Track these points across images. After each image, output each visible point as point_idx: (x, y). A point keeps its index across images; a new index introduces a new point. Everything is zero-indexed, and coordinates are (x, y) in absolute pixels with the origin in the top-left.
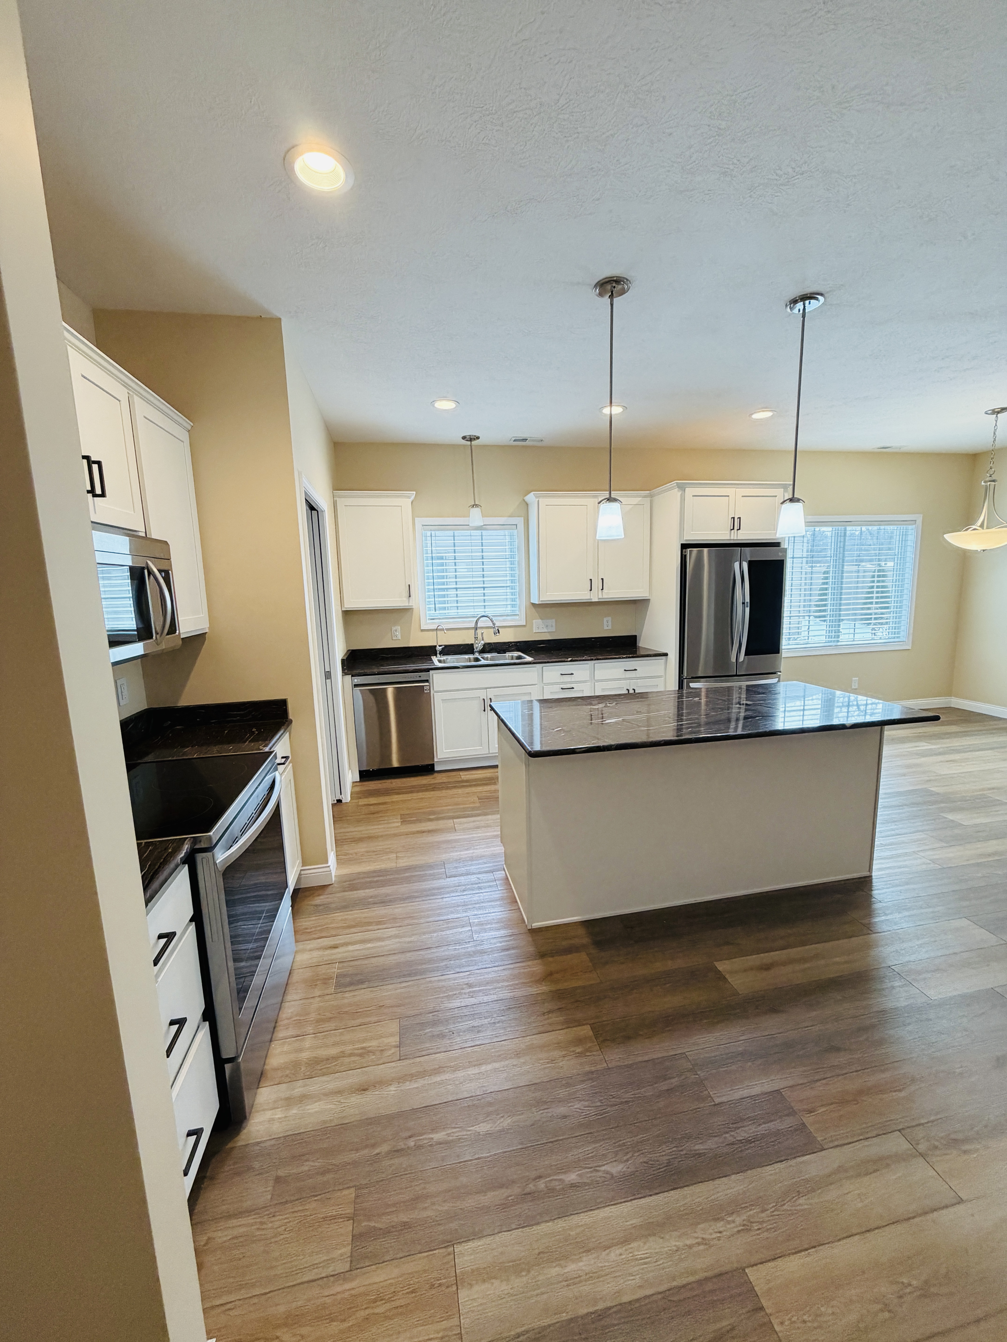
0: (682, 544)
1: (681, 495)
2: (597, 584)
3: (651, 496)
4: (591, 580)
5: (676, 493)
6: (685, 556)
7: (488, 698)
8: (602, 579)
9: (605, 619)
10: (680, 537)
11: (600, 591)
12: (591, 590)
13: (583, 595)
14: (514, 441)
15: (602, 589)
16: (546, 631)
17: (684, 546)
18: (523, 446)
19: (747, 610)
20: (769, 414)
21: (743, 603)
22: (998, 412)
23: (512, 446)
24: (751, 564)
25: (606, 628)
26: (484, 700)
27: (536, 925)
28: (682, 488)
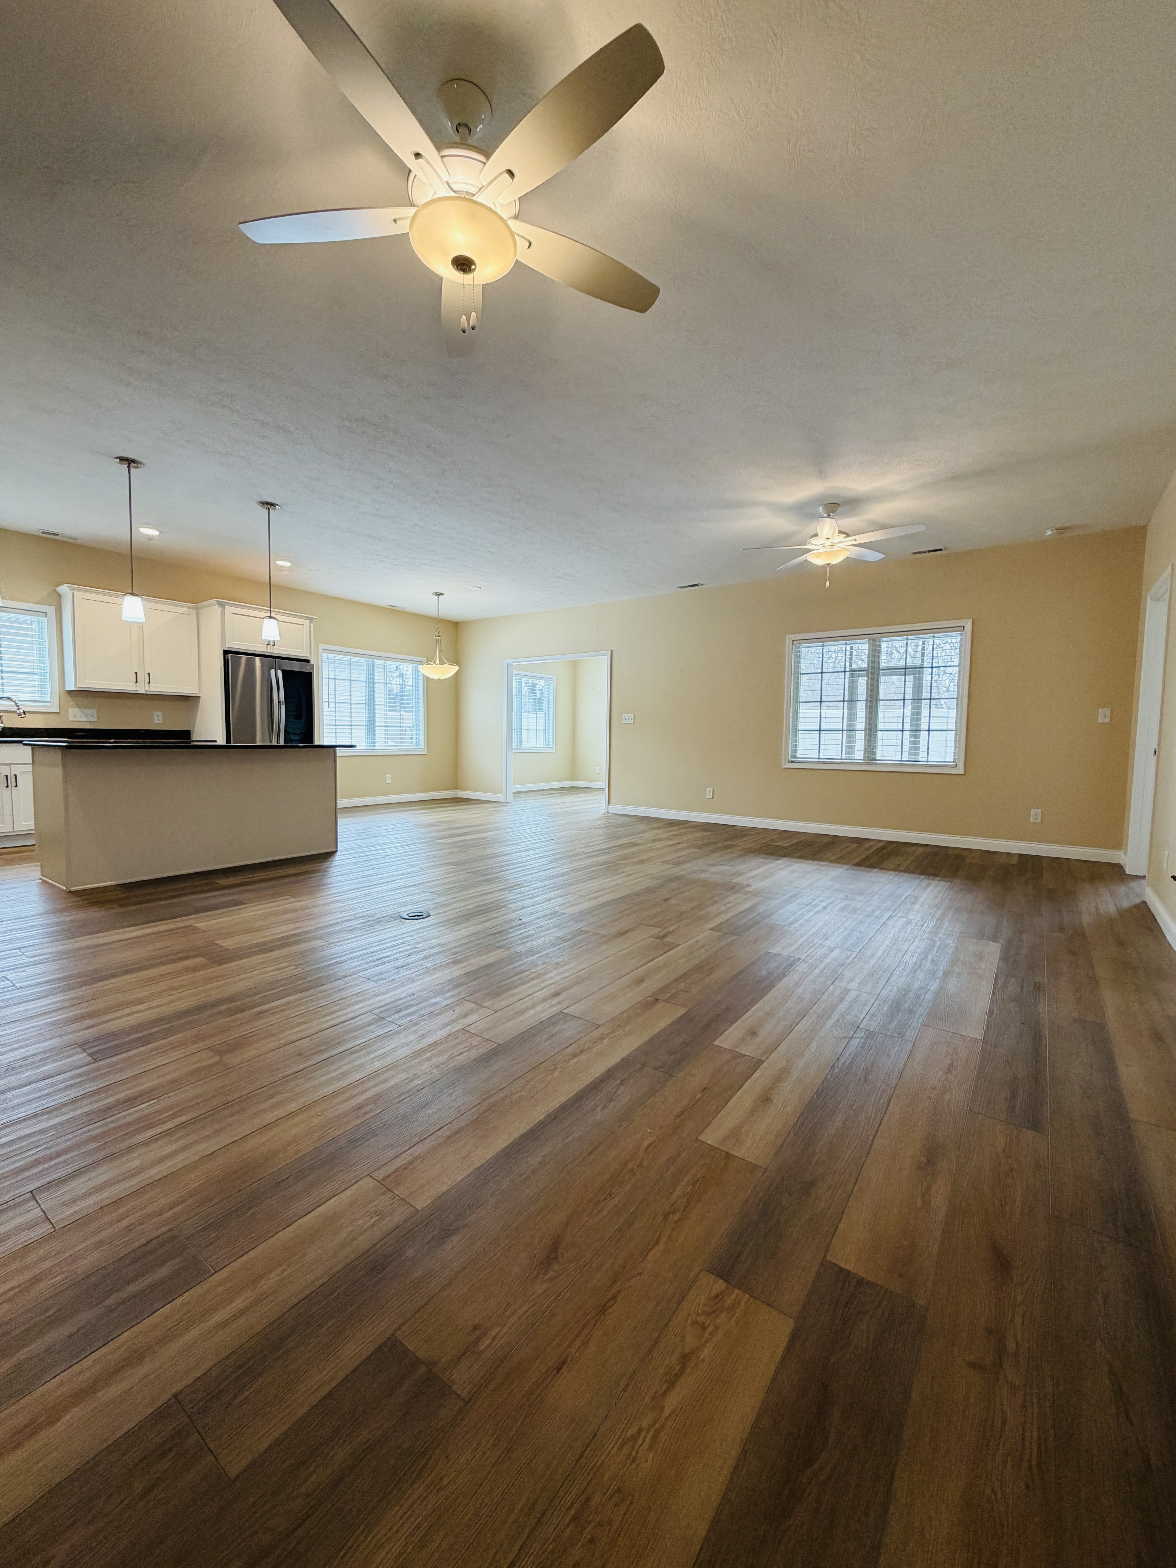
0: (224, 651)
1: (221, 611)
2: (142, 678)
3: (197, 609)
4: (136, 673)
5: (217, 609)
6: (228, 659)
7: (12, 774)
8: (149, 674)
9: (155, 714)
10: (222, 644)
11: (147, 685)
12: (136, 682)
13: (128, 686)
14: (43, 533)
15: (149, 683)
16: (85, 720)
17: (226, 652)
18: (53, 539)
19: (283, 707)
20: (289, 564)
21: (279, 702)
22: (439, 595)
23: (40, 537)
24: (285, 673)
25: (156, 721)
26: (7, 776)
27: (73, 889)
28: (222, 605)
